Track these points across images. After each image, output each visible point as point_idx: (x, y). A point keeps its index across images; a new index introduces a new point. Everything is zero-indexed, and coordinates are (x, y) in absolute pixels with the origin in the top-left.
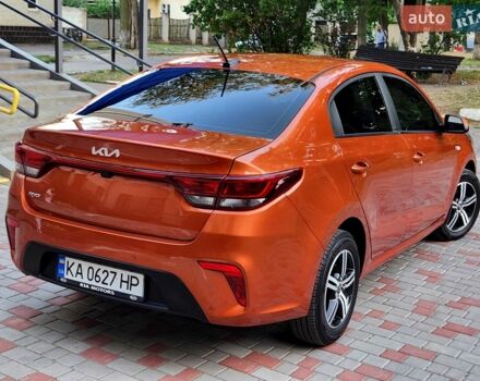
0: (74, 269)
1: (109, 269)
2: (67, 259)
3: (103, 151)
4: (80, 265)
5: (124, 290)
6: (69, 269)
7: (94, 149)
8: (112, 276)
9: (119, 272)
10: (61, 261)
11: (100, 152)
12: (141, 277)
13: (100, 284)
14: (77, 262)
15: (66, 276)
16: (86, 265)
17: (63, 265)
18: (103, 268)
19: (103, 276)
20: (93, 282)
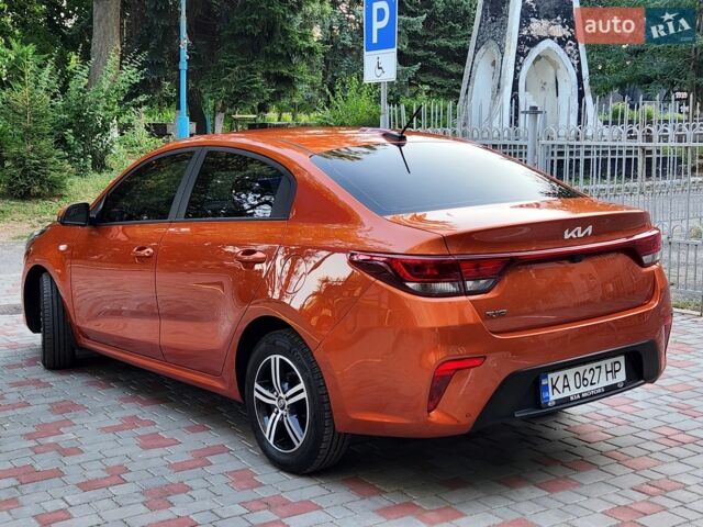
0: (560, 386)
1: (593, 365)
2: (550, 376)
4: (565, 376)
5: (611, 382)
6: (554, 387)
8: (597, 371)
9: (602, 363)
10: (544, 382)
12: (622, 359)
13: (589, 388)
14: (561, 374)
16: (570, 373)
17: (547, 385)
18: (588, 367)
19: (588, 376)
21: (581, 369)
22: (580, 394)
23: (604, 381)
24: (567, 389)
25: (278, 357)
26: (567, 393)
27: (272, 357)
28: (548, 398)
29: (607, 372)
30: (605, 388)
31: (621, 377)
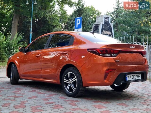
0: (129, 77)
1: (135, 75)
2: (127, 75)
3: (132, 47)
4: (130, 76)
5: (138, 79)
6: (128, 78)
7: (130, 47)
8: (136, 76)
9: (137, 74)
10: (126, 76)
11: (131, 47)
12: (140, 74)
13: (134, 79)
14: (129, 75)
15: (128, 80)
16: (131, 75)
17: (127, 77)
18: (134, 75)
19: (134, 77)
20: (133, 79)
21: (133, 75)
22: (133, 80)
23: (137, 78)
24: (130, 78)
25: (70, 73)
26: (130, 79)
27: (69, 73)
28: (127, 80)
29: (138, 76)
30: (137, 79)
31: (140, 78)
